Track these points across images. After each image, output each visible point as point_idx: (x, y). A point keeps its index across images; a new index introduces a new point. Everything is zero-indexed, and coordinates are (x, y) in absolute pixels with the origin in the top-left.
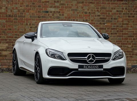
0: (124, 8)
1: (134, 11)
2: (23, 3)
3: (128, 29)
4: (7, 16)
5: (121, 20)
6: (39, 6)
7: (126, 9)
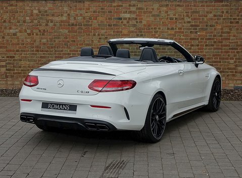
0: (225, 11)
1: (238, 16)
2: (89, 9)
3: (229, 39)
4: (69, 25)
5: (220, 27)
6: (110, 12)
7: (227, 12)
